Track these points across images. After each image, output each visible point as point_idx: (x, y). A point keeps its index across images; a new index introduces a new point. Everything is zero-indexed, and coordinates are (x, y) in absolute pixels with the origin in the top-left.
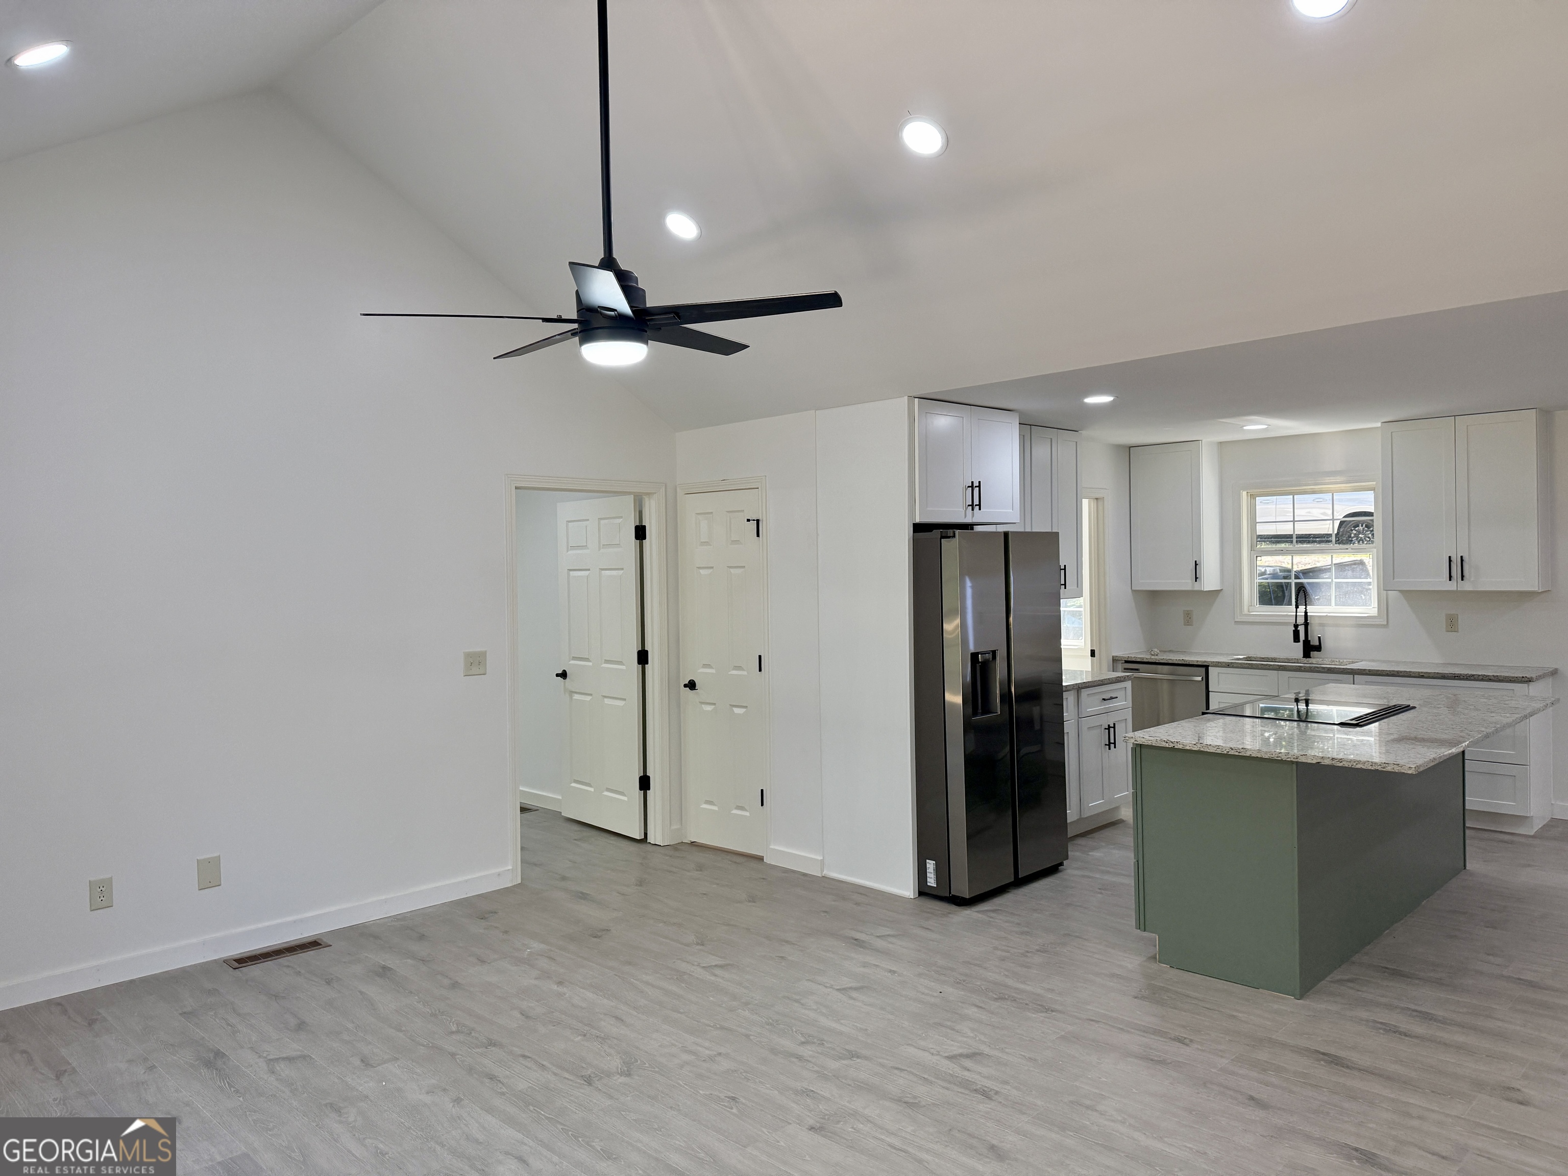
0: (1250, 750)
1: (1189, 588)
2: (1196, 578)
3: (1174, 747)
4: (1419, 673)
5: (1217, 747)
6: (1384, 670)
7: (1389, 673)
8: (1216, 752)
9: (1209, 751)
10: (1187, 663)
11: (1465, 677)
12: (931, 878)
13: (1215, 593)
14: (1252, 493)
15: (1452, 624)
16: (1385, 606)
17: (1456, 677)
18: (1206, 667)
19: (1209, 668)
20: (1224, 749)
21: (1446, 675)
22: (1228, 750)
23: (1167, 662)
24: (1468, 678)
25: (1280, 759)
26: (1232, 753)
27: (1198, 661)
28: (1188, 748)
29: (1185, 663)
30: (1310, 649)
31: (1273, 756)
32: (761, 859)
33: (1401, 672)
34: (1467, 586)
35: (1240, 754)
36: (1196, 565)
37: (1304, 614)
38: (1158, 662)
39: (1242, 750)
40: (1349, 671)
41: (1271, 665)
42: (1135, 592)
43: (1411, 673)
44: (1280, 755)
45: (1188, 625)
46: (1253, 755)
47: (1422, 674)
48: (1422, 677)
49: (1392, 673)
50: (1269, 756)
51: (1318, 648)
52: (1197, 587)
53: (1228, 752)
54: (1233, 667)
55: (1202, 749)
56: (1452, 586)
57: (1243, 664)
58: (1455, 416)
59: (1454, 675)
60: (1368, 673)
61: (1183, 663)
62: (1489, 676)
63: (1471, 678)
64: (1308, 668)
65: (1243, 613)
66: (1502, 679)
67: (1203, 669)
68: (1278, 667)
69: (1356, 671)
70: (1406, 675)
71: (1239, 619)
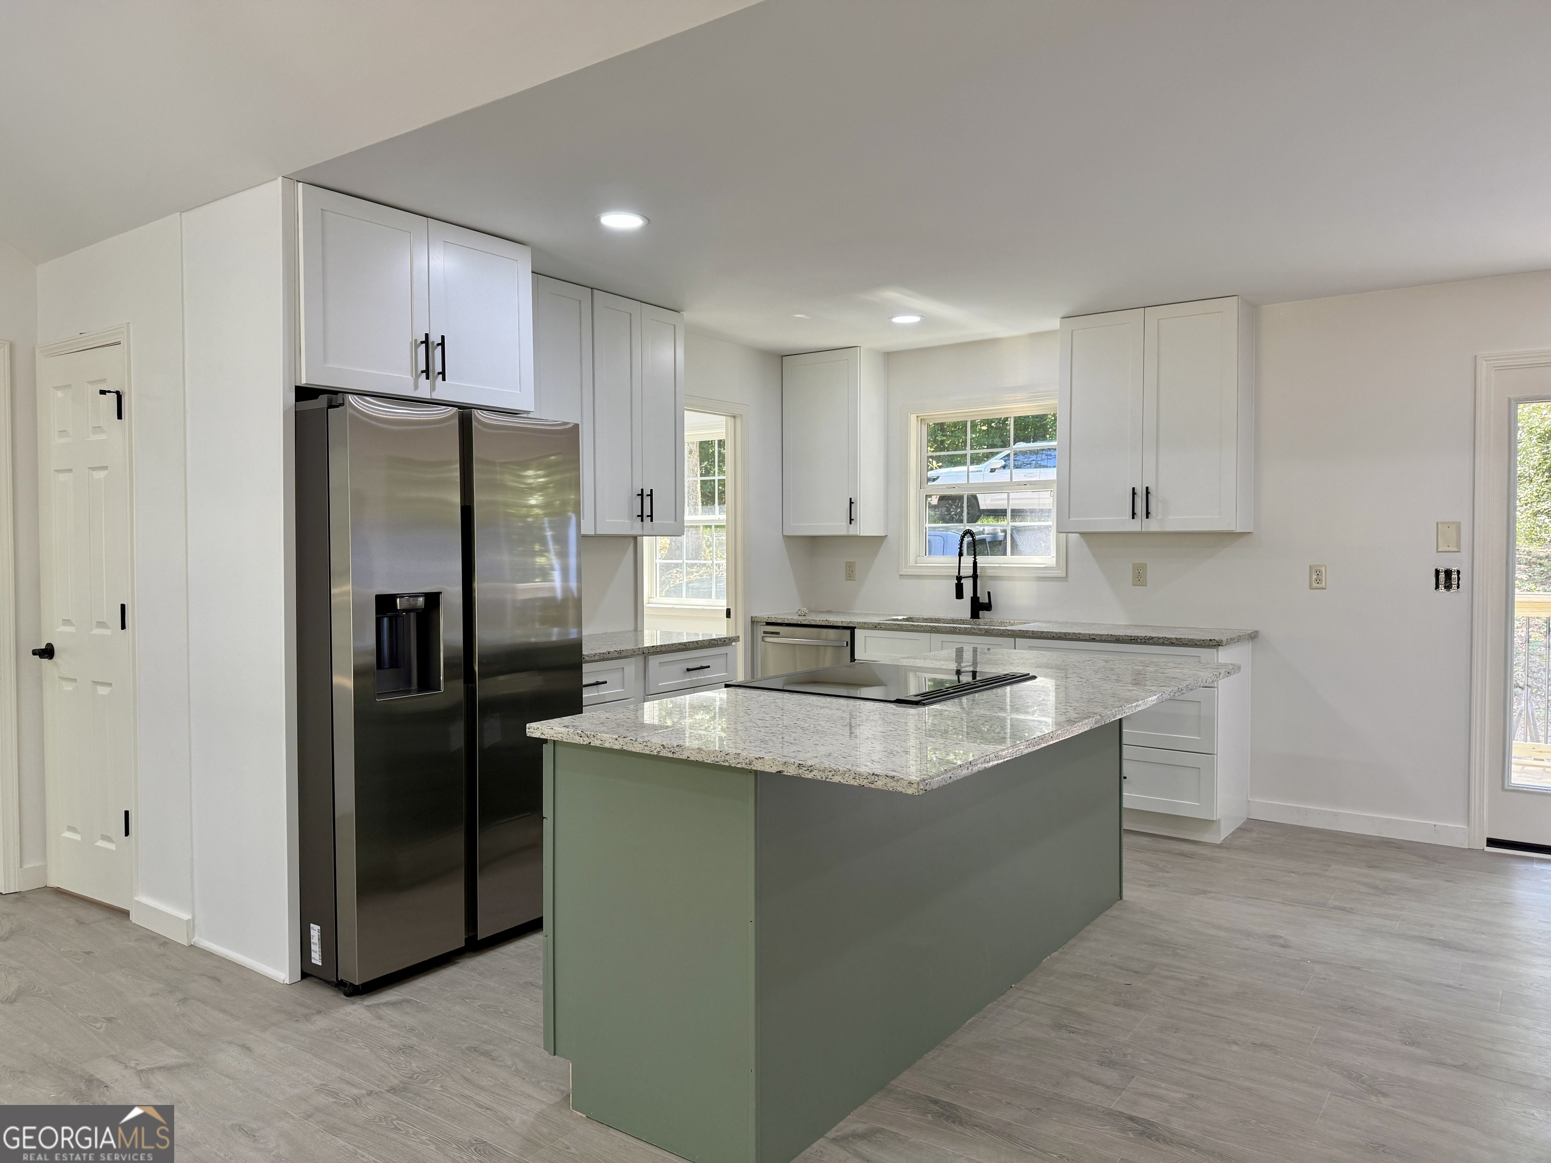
0: (689, 749)
1: (843, 532)
2: (851, 520)
3: (590, 743)
4: (1090, 635)
5: (645, 744)
6: (1049, 632)
7: (1055, 636)
8: (644, 752)
9: (634, 750)
10: (831, 624)
11: (1144, 640)
12: (316, 952)
13: (879, 540)
14: (922, 418)
15: (1139, 576)
16: (1065, 555)
17: (1133, 641)
18: (852, 629)
19: (856, 630)
20: (654, 747)
21: (1121, 638)
22: (659, 749)
23: (809, 623)
24: (1147, 641)
25: (727, 764)
26: (664, 753)
27: (842, 622)
28: (607, 745)
29: (829, 624)
30: (979, 607)
31: (717, 760)
32: (125, 914)
33: (1069, 634)
34: (1153, 525)
35: (675, 756)
36: (851, 503)
37: (972, 565)
38: (800, 623)
39: (677, 750)
40: (1010, 633)
41: (922, 626)
42: (788, 539)
43: (1080, 636)
44: (727, 758)
45: (850, 580)
46: (692, 758)
47: (1093, 637)
48: (1093, 640)
49: (1059, 635)
50: (713, 759)
51: (988, 607)
52: (853, 530)
53: (659, 752)
54: (881, 629)
55: (625, 748)
56: (1135, 526)
57: (891, 625)
58: (1145, 307)
59: (1130, 638)
60: (1032, 635)
61: (827, 624)
62: (1171, 639)
63: (1151, 641)
64: (963, 630)
65: (909, 565)
66: (1187, 642)
67: (848, 632)
68: (930, 629)
69: (1017, 633)
70: (1074, 638)
71: (904, 571)
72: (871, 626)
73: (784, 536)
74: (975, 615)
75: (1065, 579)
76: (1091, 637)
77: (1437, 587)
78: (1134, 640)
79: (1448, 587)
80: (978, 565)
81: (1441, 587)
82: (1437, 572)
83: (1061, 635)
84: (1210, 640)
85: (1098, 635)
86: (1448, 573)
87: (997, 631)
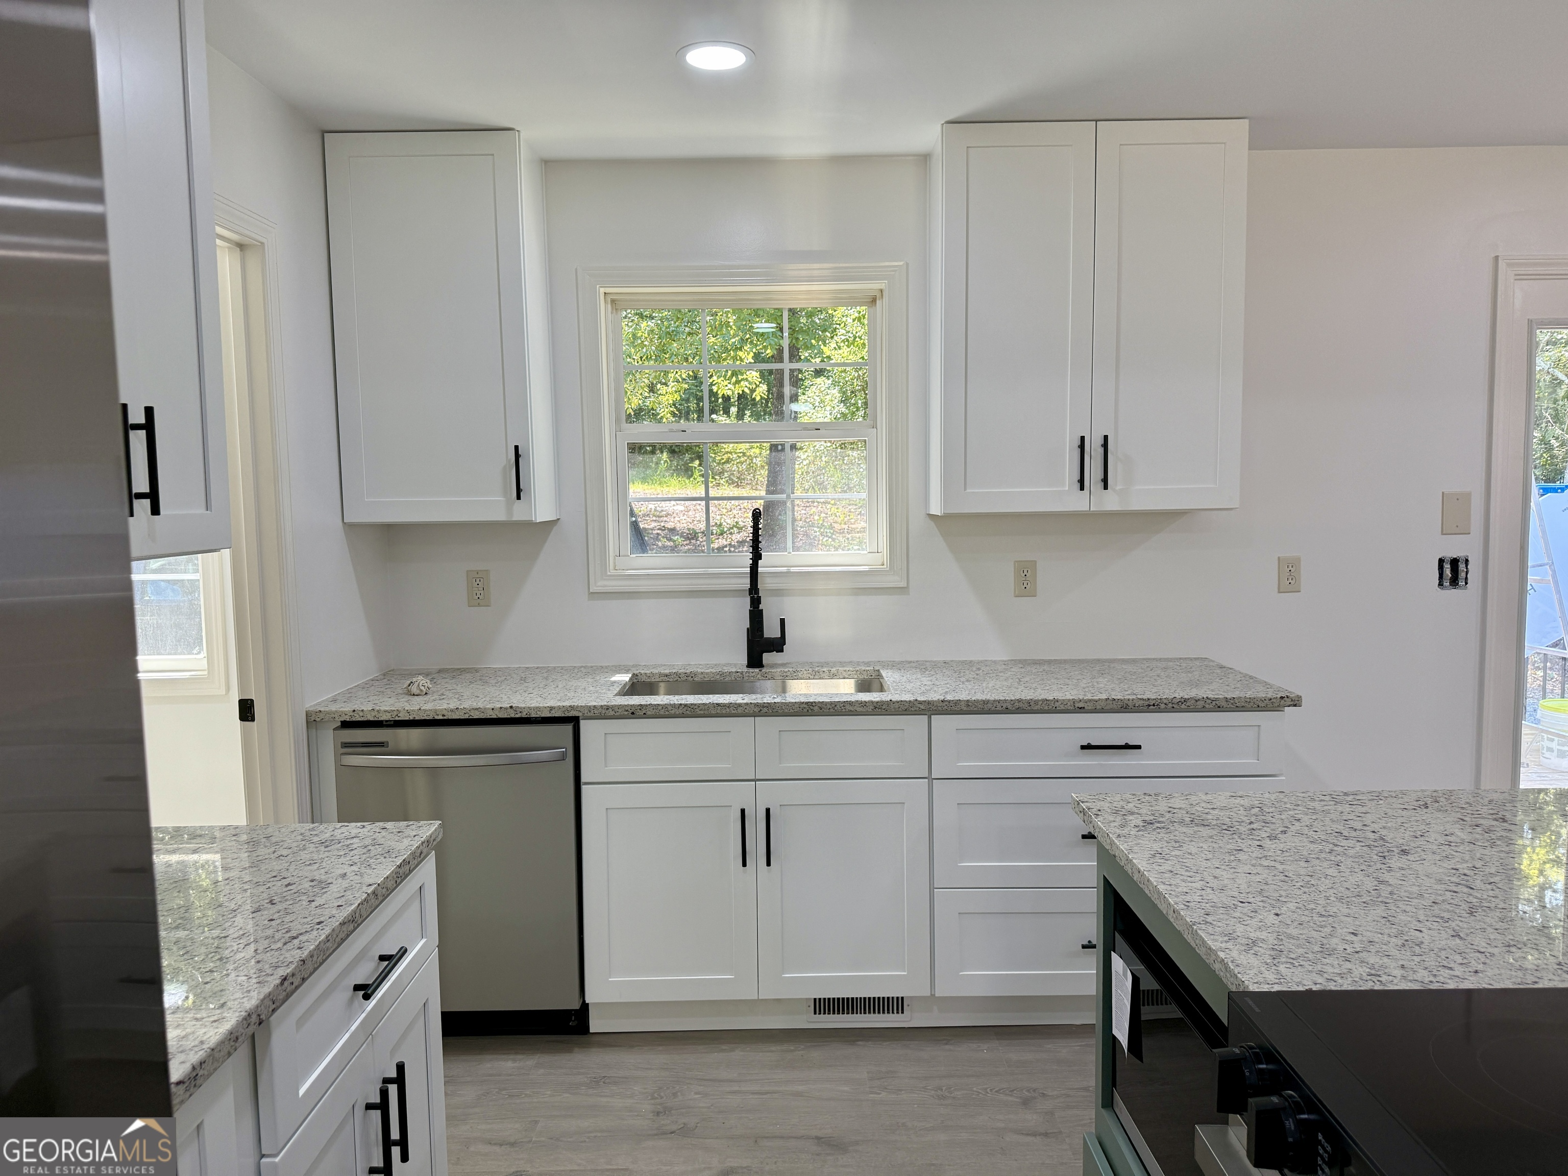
1: (498, 515)
2: (519, 490)
6: (999, 701)
7: (1010, 707)
10: (524, 715)
11: (1170, 705)
13: (549, 525)
14: (613, 297)
15: (1025, 582)
16: (905, 551)
18: (572, 721)
19: (582, 723)
21: (1130, 704)
23: (466, 716)
27: (551, 708)
29: (517, 716)
30: (762, 642)
36: (517, 455)
38: (441, 717)
40: (922, 707)
43: (1057, 704)
45: (479, 605)
47: (1081, 705)
48: (1081, 710)
49: (1018, 705)
51: (778, 645)
52: (519, 512)
54: (645, 716)
57: (670, 708)
58: (1097, 121)
59: (1147, 703)
60: (965, 709)
61: (513, 716)
62: (1216, 700)
63: (1183, 706)
64: (829, 706)
65: (609, 573)
66: (1243, 704)
67: (569, 728)
68: (757, 710)
69: (937, 706)
70: (1046, 708)
71: (599, 585)
72: (621, 712)
73: (350, 528)
74: (755, 661)
75: (903, 590)
76: (1077, 705)
77: (1441, 584)
78: (1154, 705)
79: (1454, 582)
80: (760, 570)
81: (1446, 583)
82: (1441, 561)
83: (1021, 705)
84: (1282, 698)
85: (1090, 701)
86: (1455, 562)
87: (897, 705)
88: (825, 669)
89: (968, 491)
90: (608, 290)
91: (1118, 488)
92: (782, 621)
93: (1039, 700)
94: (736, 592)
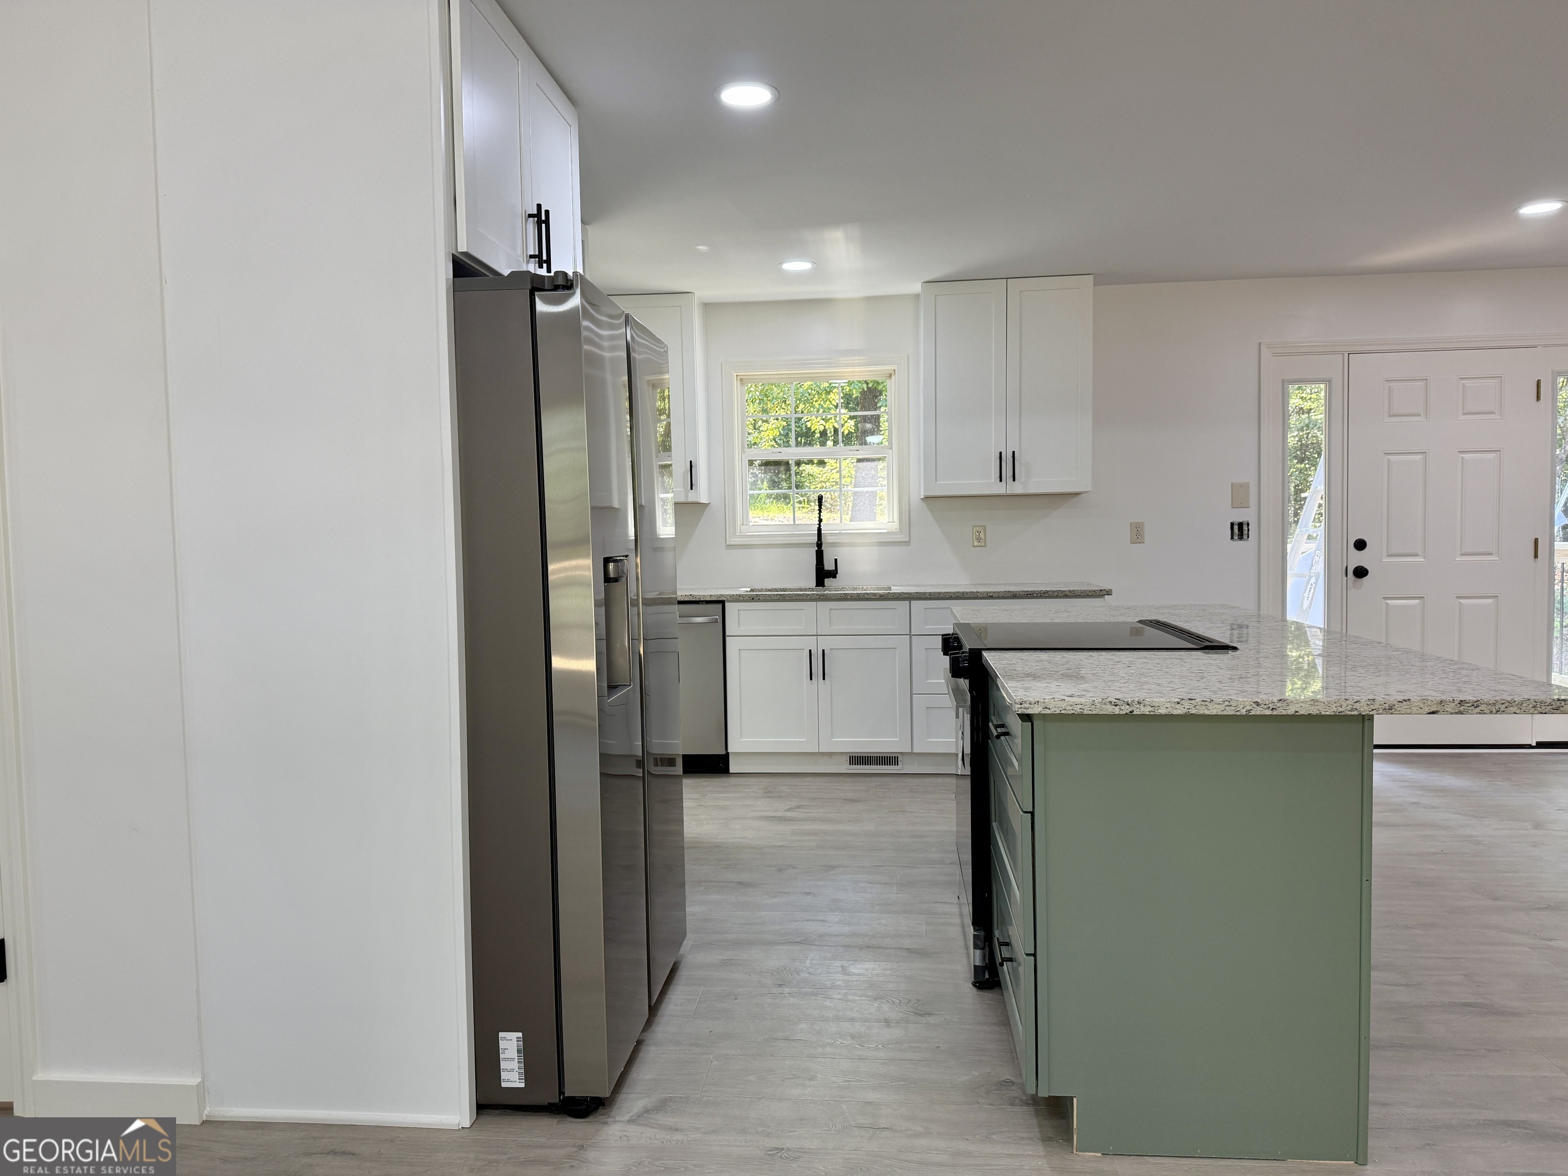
0: (1297, 702)
1: (682, 499)
2: (692, 484)
3: (1132, 712)
4: (987, 592)
5: (1227, 703)
6: (947, 593)
7: (953, 596)
8: (1225, 713)
9: (1207, 712)
10: (697, 599)
11: (1039, 594)
12: (512, 1070)
14: (742, 377)
15: (980, 540)
16: (907, 519)
17: (1029, 596)
18: (723, 603)
19: (727, 604)
20: (1241, 706)
21: (1017, 593)
22: (1249, 708)
24: (1042, 595)
25: (1356, 713)
26: (1257, 711)
27: (711, 596)
28: (1163, 711)
29: (694, 600)
30: (823, 574)
31: (1340, 709)
33: (967, 593)
34: (1017, 488)
35: (1275, 713)
36: (691, 466)
37: (817, 532)
39: (1279, 705)
40: (906, 596)
43: (978, 594)
44: (1357, 706)
46: (1302, 712)
48: (991, 597)
49: (957, 595)
50: (1335, 709)
51: (833, 574)
52: (693, 497)
53: (1249, 711)
54: (759, 600)
55: (1193, 711)
56: (1000, 489)
57: (772, 596)
58: (1007, 278)
59: (1027, 593)
60: (929, 597)
61: (692, 599)
62: (1064, 591)
63: (1046, 595)
64: (856, 596)
65: (737, 534)
66: (1079, 594)
67: (720, 606)
68: (818, 597)
69: (914, 596)
70: (972, 596)
71: (733, 541)
72: (747, 598)
74: (820, 583)
75: (907, 543)
76: (989, 595)
77: (1232, 538)
78: (1030, 594)
79: (1241, 537)
80: (822, 532)
81: (1236, 537)
82: (1232, 525)
83: (959, 595)
84: (1101, 590)
85: (996, 592)
86: (1241, 525)
87: (892, 595)
88: (860, 587)
89: (938, 483)
90: (738, 374)
91: (1023, 480)
92: (836, 560)
93: (968, 592)
94: (811, 544)
